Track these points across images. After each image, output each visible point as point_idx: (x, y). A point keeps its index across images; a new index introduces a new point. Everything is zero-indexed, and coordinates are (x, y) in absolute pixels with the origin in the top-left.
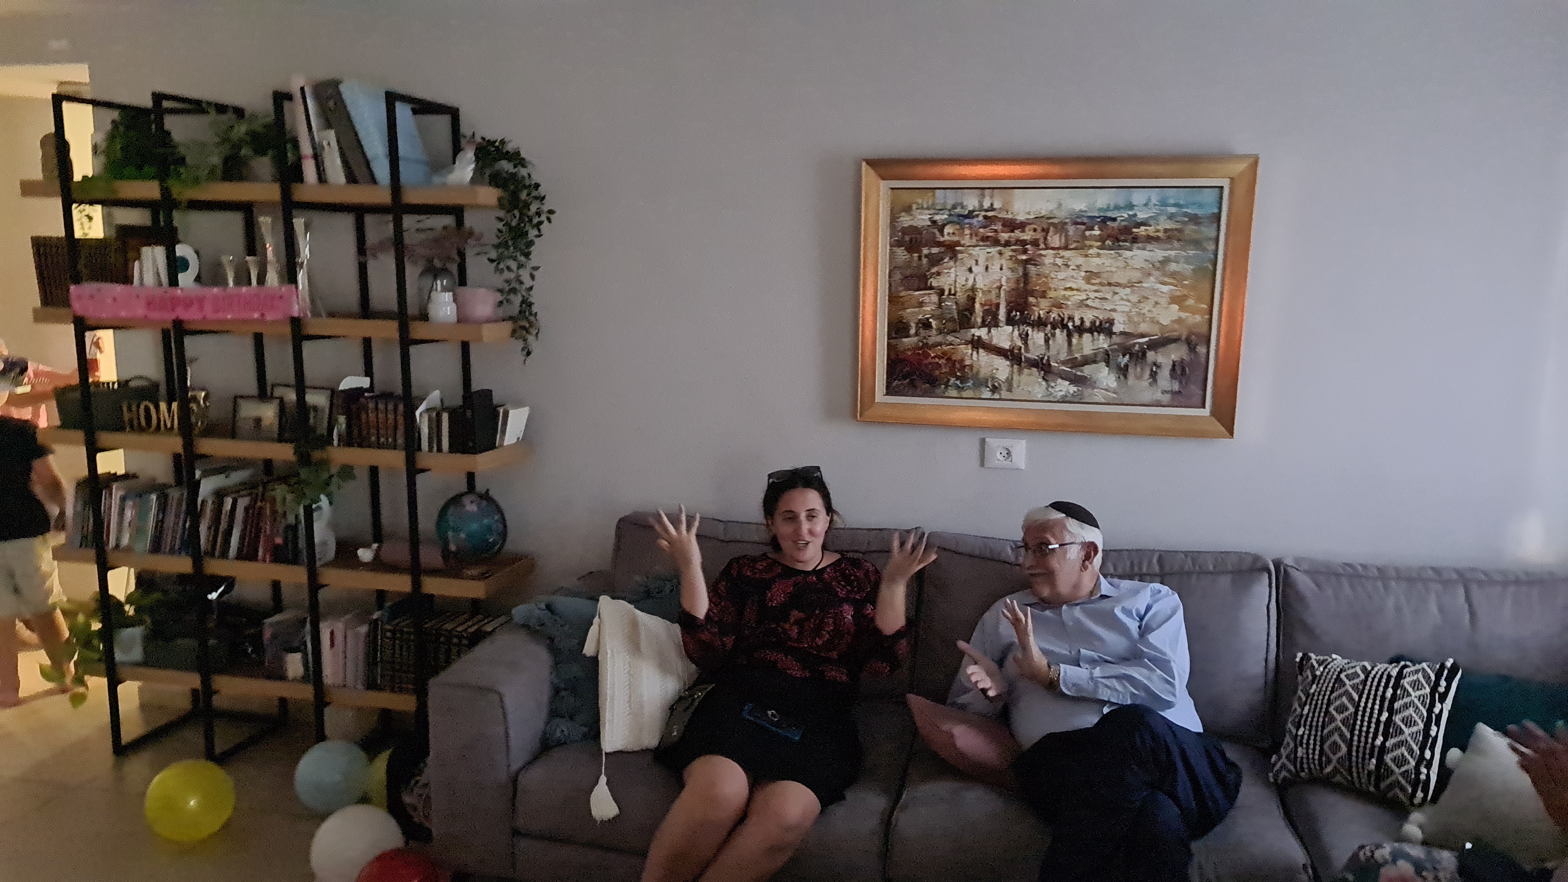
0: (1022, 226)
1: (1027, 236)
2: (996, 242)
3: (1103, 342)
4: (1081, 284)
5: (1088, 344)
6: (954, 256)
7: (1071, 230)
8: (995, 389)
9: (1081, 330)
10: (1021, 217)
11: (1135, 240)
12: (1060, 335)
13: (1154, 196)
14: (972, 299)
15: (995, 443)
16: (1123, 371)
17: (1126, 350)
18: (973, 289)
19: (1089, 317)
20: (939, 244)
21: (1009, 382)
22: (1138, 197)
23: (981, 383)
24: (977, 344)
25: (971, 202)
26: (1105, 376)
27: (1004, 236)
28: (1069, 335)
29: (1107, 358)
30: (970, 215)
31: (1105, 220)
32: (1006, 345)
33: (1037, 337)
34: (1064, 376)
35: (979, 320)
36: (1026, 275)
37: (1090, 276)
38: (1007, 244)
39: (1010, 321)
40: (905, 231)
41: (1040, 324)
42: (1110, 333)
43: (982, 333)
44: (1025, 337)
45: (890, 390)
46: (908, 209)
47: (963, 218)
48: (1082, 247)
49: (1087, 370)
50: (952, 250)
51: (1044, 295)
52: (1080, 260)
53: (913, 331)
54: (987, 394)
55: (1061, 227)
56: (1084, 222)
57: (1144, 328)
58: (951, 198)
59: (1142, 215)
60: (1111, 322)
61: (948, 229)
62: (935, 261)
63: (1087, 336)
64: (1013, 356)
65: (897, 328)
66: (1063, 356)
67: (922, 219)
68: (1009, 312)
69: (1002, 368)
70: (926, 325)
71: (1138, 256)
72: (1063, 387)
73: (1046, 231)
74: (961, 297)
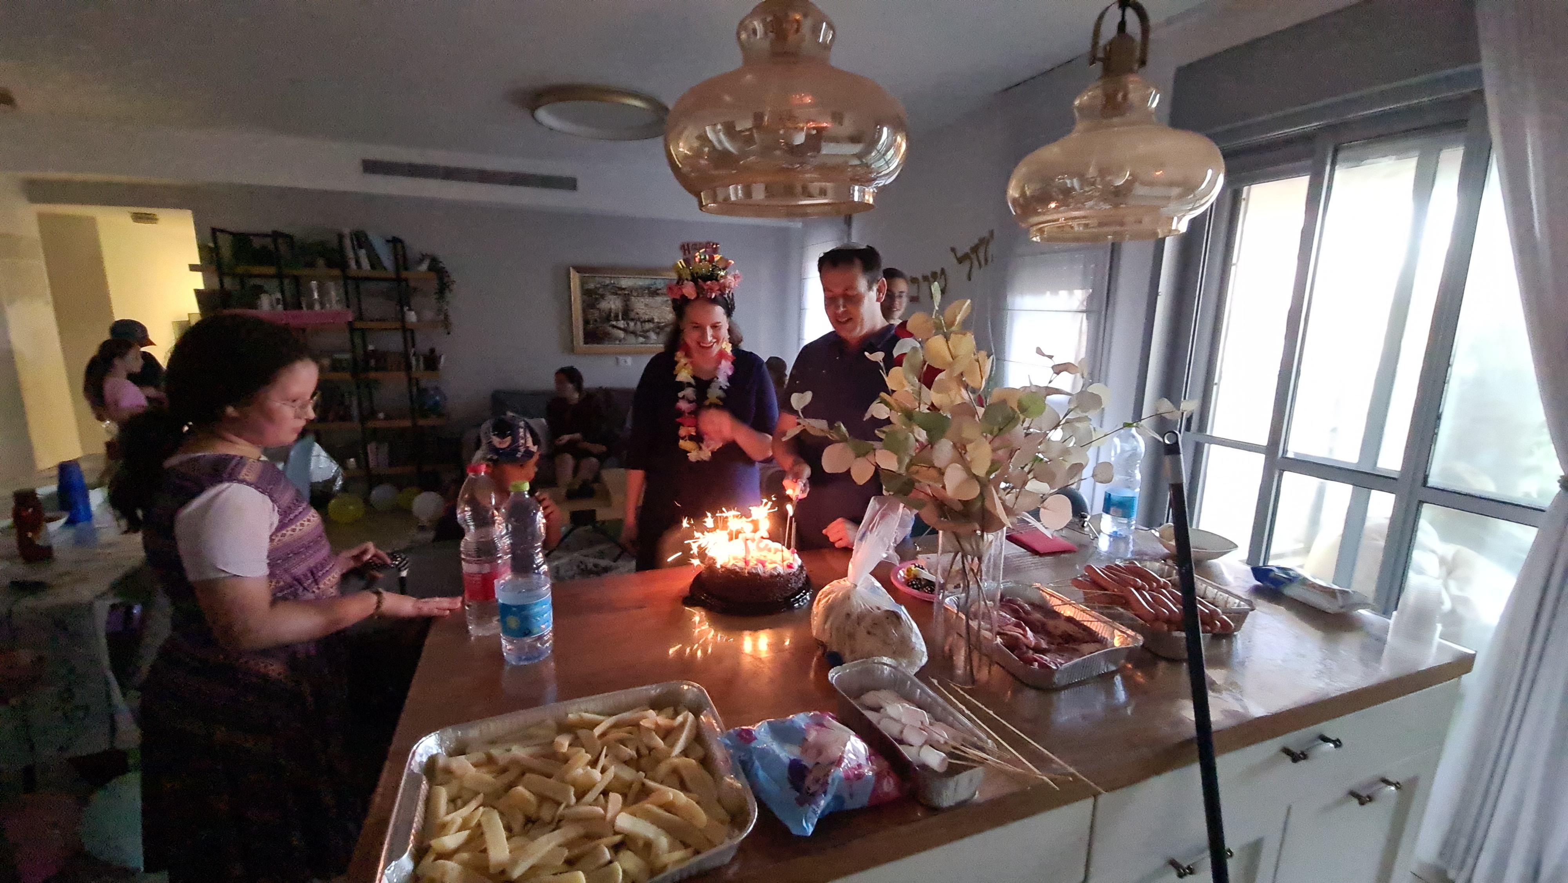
0: (624, 289)
1: (626, 292)
2: (616, 294)
3: (651, 325)
4: (643, 307)
5: (648, 326)
6: (603, 299)
7: (639, 291)
8: (620, 341)
9: (645, 321)
10: (624, 287)
11: (658, 294)
12: (639, 323)
13: (662, 281)
14: (610, 312)
15: (621, 358)
16: (658, 334)
17: (659, 327)
18: (610, 309)
19: (647, 317)
20: (599, 294)
21: (624, 338)
22: (658, 282)
23: (616, 339)
24: (614, 327)
25: (608, 282)
26: (653, 336)
27: (620, 292)
28: (642, 322)
29: (653, 330)
30: (608, 285)
31: (649, 288)
32: (622, 326)
33: (632, 324)
34: (641, 336)
35: (613, 319)
36: (627, 305)
37: (646, 305)
38: (620, 295)
39: (623, 319)
40: (587, 290)
41: (632, 320)
42: (653, 323)
43: (614, 323)
44: (628, 324)
45: (586, 343)
46: (587, 283)
47: (605, 286)
48: (642, 296)
49: (648, 334)
50: (602, 296)
51: (633, 310)
52: (642, 300)
53: (591, 322)
54: (617, 342)
55: (636, 290)
56: (643, 288)
57: (663, 320)
58: (601, 280)
59: (659, 287)
60: (653, 319)
61: (601, 290)
62: (596, 299)
63: (647, 323)
64: (624, 330)
65: (586, 322)
66: (640, 330)
67: (592, 286)
68: (623, 315)
69: (621, 334)
70: (596, 321)
71: (659, 299)
72: (641, 339)
73: (631, 291)
74: (607, 310)
